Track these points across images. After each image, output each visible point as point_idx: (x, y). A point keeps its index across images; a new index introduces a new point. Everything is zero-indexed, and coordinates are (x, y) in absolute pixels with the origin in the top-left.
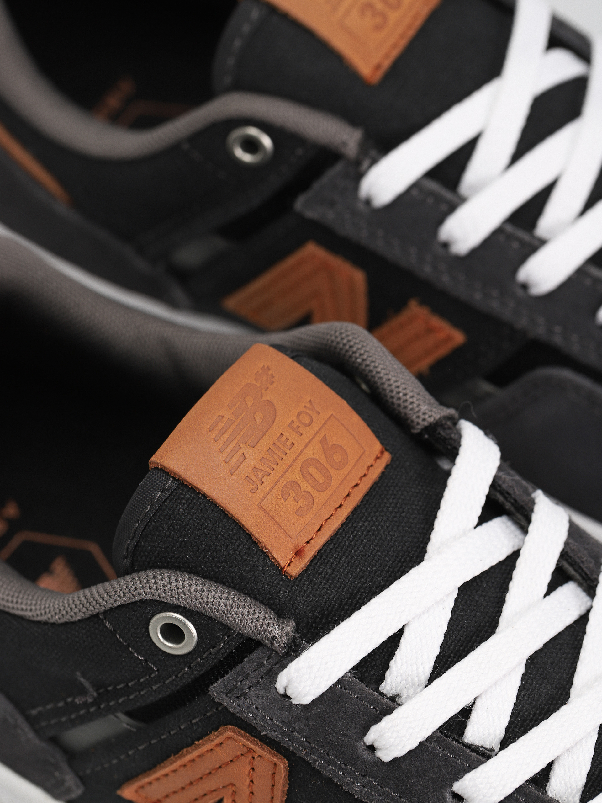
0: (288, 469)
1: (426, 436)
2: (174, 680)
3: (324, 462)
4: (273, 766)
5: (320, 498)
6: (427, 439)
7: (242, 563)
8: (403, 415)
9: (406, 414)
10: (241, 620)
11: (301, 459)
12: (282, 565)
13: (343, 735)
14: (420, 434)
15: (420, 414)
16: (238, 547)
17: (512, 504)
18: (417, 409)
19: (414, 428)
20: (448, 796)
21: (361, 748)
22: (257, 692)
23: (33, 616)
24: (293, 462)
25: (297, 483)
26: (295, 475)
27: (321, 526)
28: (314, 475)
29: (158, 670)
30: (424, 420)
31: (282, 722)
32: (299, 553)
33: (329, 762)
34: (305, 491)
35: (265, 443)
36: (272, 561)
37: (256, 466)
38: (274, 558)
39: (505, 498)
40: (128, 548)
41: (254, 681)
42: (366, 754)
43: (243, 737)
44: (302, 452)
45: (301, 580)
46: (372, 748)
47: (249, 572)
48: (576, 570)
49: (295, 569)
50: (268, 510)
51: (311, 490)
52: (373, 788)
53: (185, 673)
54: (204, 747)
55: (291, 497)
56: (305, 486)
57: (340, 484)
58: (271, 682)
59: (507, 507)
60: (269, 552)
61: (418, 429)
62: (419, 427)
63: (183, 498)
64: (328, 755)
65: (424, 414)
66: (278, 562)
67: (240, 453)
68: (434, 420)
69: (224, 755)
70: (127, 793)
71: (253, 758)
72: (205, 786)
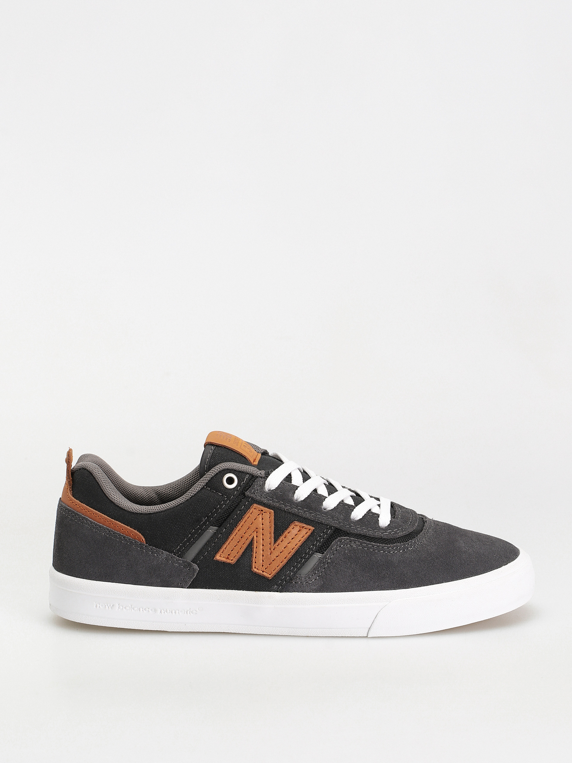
2: (233, 497)
4: (269, 514)
12: (252, 463)
13: (288, 497)
22: (260, 491)
29: (227, 498)
31: (269, 497)
32: (254, 461)
33: (286, 506)
38: (250, 460)
41: (257, 488)
42: (296, 502)
43: (258, 506)
46: (298, 500)
49: (255, 463)
52: (301, 510)
53: (236, 493)
54: (246, 517)
58: (264, 486)
60: (248, 458)
63: (219, 449)
69: (252, 517)
70: (218, 557)
71: (262, 514)
72: (247, 535)
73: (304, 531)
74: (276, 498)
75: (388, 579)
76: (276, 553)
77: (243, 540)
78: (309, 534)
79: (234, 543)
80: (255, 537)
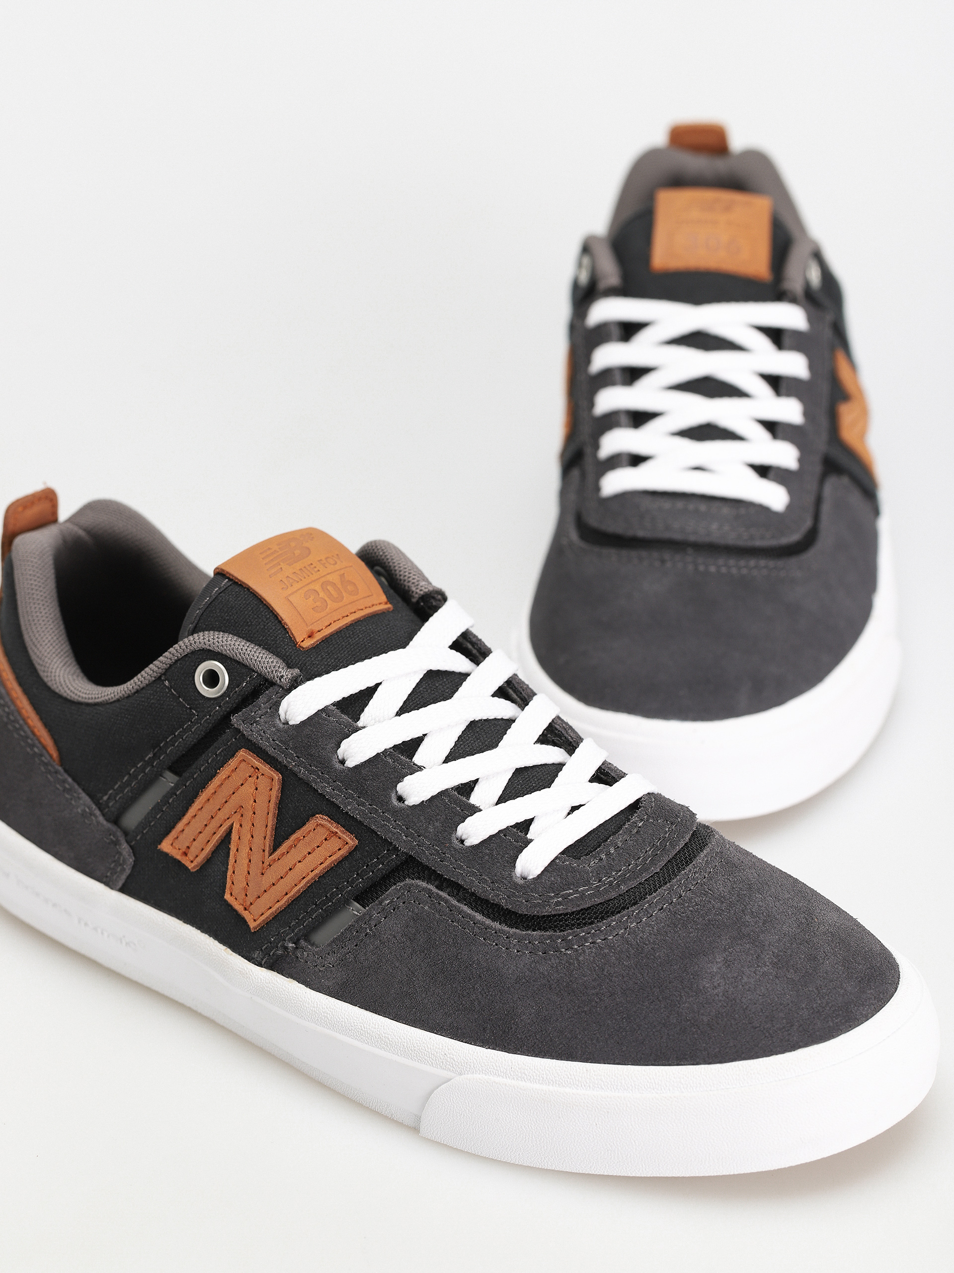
0: (311, 583)
1: (422, 604)
2: (207, 719)
3: (339, 586)
4: (270, 781)
5: (331, 605)
6: (422, 606)
7: (269, 635)
8: (407, 588)
9: (409, 587)
10: (260, 661)
11: (323, 579)
12: (298, 641)
13: (323, 748)
14: (418, 602)
15: (419, 587)
16: (267, 624)
17: (478, 651)
18: (417, 583)
19: (413, 597)
20: (393, 795)
21: (335, 760)
22: (266, 719)
23: (109, 699)
24: (317, 579)
25: (317, 592)
26: (317, 587)
27: (331, 624)
28: (331, 591)
29: (197, 715)
30: (421, 590)
31: (281, 741)
32: (310, 636)
33: (311, 772)
34: (322, 598)
35: (298, 565)
36: (290, 636)
37: (289, 576)
38: (292, 634)
39: (473, 646)
40: (189, 630)
41: (264, 711)
42: (338, 766)
43: (251, 756)
44: (324, 576)
45: (309, 652)
46: (343, 762)
47: (273, 641)
48: (517, 695)
49: (307, 644)
50: (293, 602)
51: (327, 599)
52: (340, 790)
53: (217, 711)
54: (223, 773)
55: (311, 599)
56: (322, 594)
57: (349, 603)
58: (276, 710)
59: (474, 652)
60: (289, 628)
61: (416, 597)
62: (417, 596)
63: (233, 592)
64: (311, 766)
65: (422, 586)
66: (294, 637)
67: (279, 567)
68: (429, 591)
69: (236, 779)
70: (166, 846)
71: (258, 778)
72: (221, 815)
73: (334, 844)
74: (295, 748)
75: (476, 1016)
76: (271, 875)
77: (214, 824)
78: (344, 852)
79: (197, 825)
80: (236, 826)
